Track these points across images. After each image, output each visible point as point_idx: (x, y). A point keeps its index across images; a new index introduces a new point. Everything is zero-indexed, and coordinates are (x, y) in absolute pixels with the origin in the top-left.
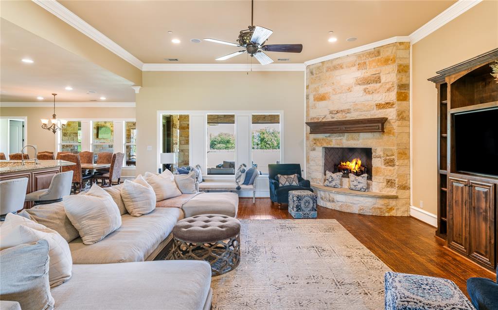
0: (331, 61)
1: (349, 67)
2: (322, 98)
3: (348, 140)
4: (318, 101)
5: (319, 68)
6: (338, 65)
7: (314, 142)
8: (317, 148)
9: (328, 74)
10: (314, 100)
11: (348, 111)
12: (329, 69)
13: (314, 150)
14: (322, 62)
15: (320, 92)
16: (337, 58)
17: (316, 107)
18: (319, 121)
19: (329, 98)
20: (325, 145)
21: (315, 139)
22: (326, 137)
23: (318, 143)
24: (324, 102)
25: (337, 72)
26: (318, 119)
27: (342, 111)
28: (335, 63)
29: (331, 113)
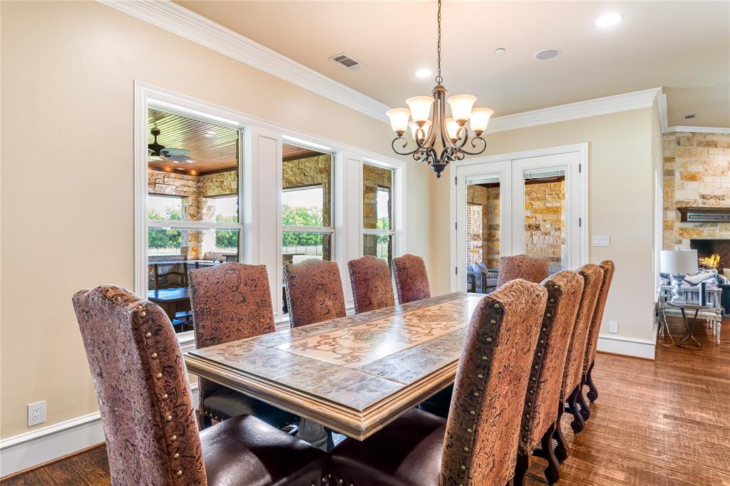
0: (705, 135)
1: (723, 147)
2: (693, 178)
3: (720, 231)
4: (686, 180)
5: (688, 139)
6: (712, 141)
7: (681, 232)
8: (684, 240)
9: (700, 149)
10: (682, 178)
11: (722, 198)
12: (700, 144)
13: (680, 242)
14: (692, 133)
15: (689, 170)
16: (711, 134)
17: (683, 188)
18: (688, 206)
19: (700, 179)
20: (696, 237)
21: (681, 229)
22: (696, 226)
23: (685, 234)
24: (694, 182)
25: (711, 150)
26: (688, 203)
27: (715, 196)
28: (708, 138)
29: (703, 197)
